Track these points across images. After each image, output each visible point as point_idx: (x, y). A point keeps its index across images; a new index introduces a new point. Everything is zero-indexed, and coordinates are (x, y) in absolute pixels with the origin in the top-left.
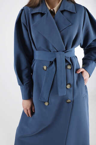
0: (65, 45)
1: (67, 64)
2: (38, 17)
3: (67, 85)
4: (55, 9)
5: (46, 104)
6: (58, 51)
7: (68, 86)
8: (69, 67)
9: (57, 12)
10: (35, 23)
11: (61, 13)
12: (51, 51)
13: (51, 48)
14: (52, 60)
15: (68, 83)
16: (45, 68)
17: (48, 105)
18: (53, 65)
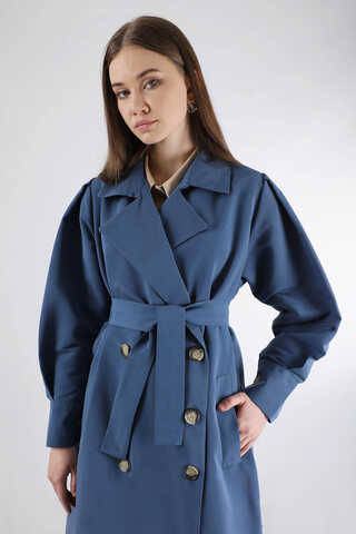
0: (190, 289)
1: (193, 344)
2: (119, 206)
3: (186, 410)
4: (167, 186)
5: (124, 466)
6: (166, 304)
7: (191, 418)
8: (197, 355)
9: (170, 193)
10: (111, 219)
11: (182, 196)
12: (147, 302)
13: (148, 293)
14: (147, 327)
15: (190, 405)
16: (125, 349)
17: (129, 470)
18: (149, 344)
